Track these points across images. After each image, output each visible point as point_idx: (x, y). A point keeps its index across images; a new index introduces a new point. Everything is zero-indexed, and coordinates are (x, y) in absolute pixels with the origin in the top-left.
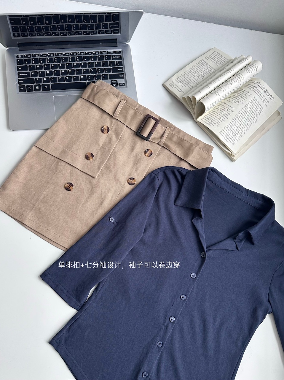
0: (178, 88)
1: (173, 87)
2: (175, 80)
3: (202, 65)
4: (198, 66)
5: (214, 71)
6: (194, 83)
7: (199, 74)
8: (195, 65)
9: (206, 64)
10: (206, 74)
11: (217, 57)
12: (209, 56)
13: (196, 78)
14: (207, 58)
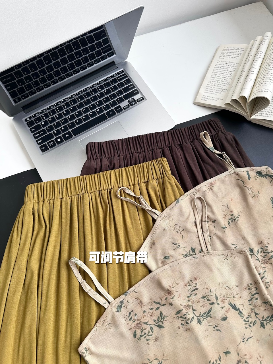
0: (213, 98)
1: (207, 100)
2: (205, 92)
3: (222, 66)
4: (218, 68)
5: (237, 64)
6: (226, 86)
7: (224, 75)
8: (214, 69)
9: (225, 63)
10: (232, 72)
11: (230, 52)
12: (222, 54)
13: (224, 80)
14: (221, 57)
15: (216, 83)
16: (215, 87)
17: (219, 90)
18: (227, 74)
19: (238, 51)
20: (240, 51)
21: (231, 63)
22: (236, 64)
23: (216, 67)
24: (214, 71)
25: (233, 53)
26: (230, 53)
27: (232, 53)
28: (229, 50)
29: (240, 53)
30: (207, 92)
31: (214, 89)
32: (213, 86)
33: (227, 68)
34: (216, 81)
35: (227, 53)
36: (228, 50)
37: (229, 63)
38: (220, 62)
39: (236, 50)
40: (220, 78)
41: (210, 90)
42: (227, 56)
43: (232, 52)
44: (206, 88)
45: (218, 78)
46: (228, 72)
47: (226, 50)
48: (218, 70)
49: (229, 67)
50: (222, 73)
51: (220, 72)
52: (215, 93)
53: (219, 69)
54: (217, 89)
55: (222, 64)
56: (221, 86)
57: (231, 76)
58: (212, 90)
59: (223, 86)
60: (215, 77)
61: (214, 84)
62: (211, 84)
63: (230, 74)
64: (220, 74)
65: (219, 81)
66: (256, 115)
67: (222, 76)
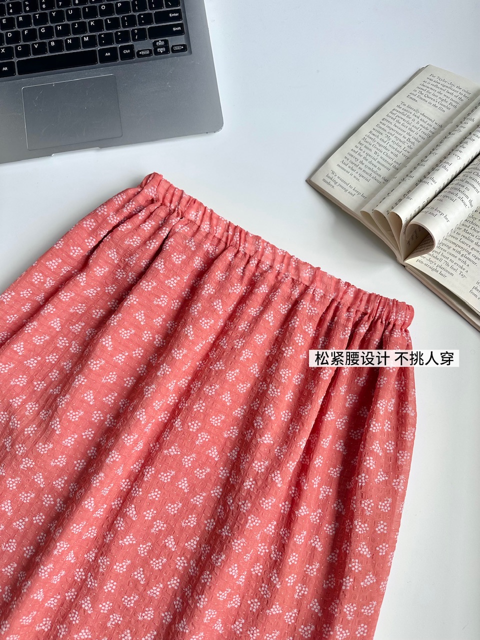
0: (347, 187)
1: (333, 187)
2: (338, 165)
3: (403, 117)
4: (392, 121)
5: (436, 126)
6: (388, 169)
7: (397, 142)
8: (384, 119)
9: (413, 112)
10: (416, 140)
11: (439, 90)
12: (418, 90)
13: (392, 153)
14: (412, 96)
15: (372, 153)
16: (364, 162)
17: (370, 172)
18: (404, 143)
19: (455, 94)
20: (460, 96)
21: (426, 120)
22: (434, 125)
23: (390, 115)
24: (381, 125)
25: (442, 96)
26: (436, 94)
27: (439, 96)
28: (439, 85)
29: (458, 101)
30: (343, 166)
31: (361, 165)
32: (361, 159)
33: (411, 127)
34: (374, 150)
35: (431, 91)
36: (435, 84)
37: (422, 117)
38: (405, 107)
39: (452, 92)
40: (385, 145)
41: (351, 165)
42: (427, 99)
43: (442, 92)
44: (346, 158)
45: (380, 145)
46: (407, 137)
47: (432, 82)
48: (390, 125)
49: (418, 126)
50: (396, 135)
51: (391, 131)
52: (357, 176)
53: (394, 122)
54: (367, 170)
55: (405, 113)
56: (378, 165)
57: (409, 150)
58: (354, 168)
59: (381, 167)
60: (376, 139)
61: (364, 155)
62: (360, 151)
63: (410, 144)
64: (389, 135)
65: (378, 152)
66: (419, 258)
67: (391, 143)
